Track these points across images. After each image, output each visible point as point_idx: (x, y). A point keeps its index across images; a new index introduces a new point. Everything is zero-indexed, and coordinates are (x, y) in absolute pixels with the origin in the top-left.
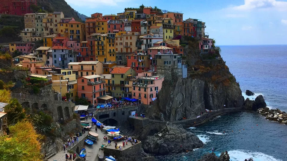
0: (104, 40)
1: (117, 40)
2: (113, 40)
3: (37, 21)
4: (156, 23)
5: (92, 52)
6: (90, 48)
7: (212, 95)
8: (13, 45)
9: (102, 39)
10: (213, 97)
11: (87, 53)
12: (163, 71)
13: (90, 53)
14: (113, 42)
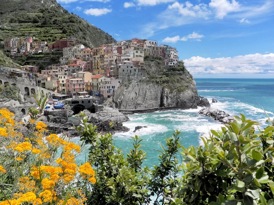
0: (98, 59)
1: (105, 59)
2: (103, 59)
3: (69, 51)
4: (130, 47)
5: (91, 67)
6: (91, 65)
7: (167, 96)
8: (54, 66)
9: (97, 58)
10: (167, 98)
11: (89, 68)
12: (121, 76)
13: (90, 68)
14: (103, 60)
